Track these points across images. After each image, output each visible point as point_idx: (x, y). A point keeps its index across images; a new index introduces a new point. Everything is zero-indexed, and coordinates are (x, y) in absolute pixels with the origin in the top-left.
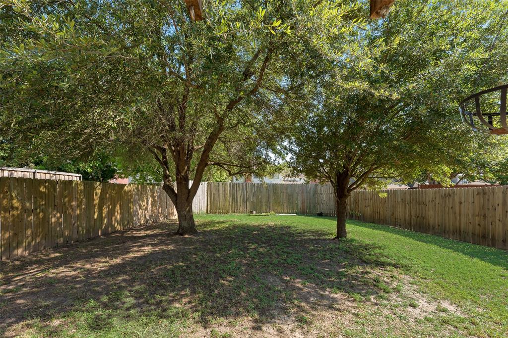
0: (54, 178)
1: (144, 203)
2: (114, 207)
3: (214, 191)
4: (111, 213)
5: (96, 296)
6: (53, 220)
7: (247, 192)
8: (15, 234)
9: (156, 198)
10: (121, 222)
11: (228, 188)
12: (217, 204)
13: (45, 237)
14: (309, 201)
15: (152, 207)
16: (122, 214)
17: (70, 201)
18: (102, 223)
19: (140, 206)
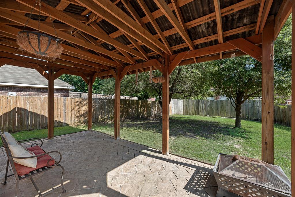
0: (130, 99)
1: (155, 108)
2: (145, 108)
3: (186, 104)
4: (144, 111)
5: (136, 127)
6: (129, 111)
7: (204, 105)
8: (122, 114)
9: (159, 106)
10: (147, 114)
11: (194, 102)
12: (188, 110)
13: (127, 115)
14: (247, 110)
15: (158, 109)
16: (147, 111)
17: (133, 106)
18: (141, 113)
19: (153, 109)
